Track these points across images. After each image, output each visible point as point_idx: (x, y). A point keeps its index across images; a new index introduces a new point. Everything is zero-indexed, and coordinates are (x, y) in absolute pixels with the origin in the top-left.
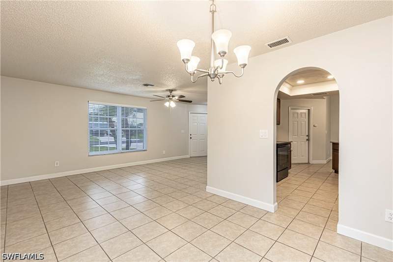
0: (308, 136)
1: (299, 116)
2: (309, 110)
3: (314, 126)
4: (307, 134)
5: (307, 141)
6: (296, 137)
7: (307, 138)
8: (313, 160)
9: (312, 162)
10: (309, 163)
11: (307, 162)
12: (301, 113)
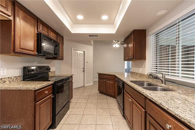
0: (84, 68)
1: (79, 55)
2: (84, 51)
3: (87, 62)
4: (83, 67)
5: (83, 72)
6: (77, 69)
7: (83, 70)
8: (87, 84)
9: (86, 85)
10: (84, 86)
11: (83, 85)
12: (80, 53)
